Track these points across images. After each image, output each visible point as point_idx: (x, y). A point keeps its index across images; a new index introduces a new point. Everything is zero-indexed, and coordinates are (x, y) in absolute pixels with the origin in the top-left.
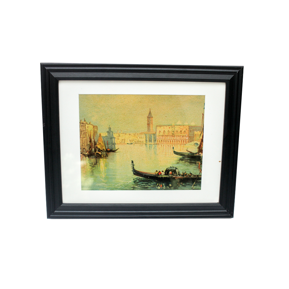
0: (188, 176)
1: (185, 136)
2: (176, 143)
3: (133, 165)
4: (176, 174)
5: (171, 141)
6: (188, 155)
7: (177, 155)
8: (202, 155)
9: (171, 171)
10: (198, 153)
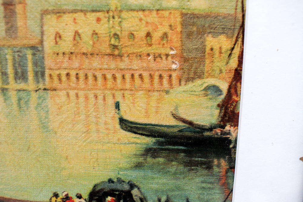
1: (167, 55)
2: (128, 86)
5: (109, 76)
6: (178, 134)
7: (136, 133)
8: (234, 135)
9: (111, 196)
10: (220, 124)
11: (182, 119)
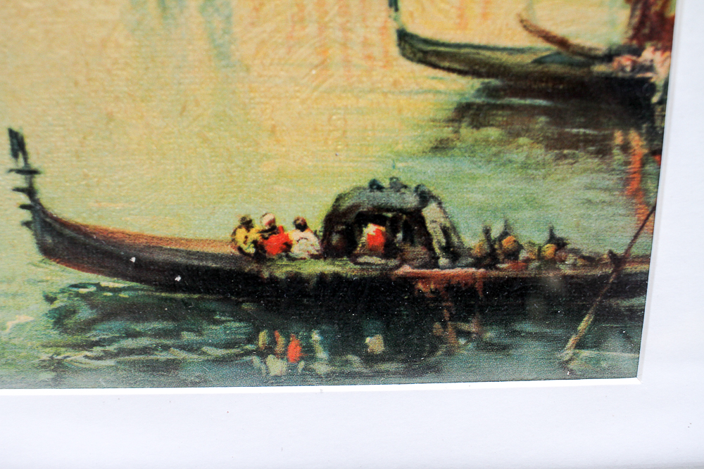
0: (528, 261)
3: (30, 172)
4: (419, 250)
6: (531, 68)
7: (435, 66)
8: (661, 70)
9: (375, 223)
10: (630, 46)
11: (543, 31)
